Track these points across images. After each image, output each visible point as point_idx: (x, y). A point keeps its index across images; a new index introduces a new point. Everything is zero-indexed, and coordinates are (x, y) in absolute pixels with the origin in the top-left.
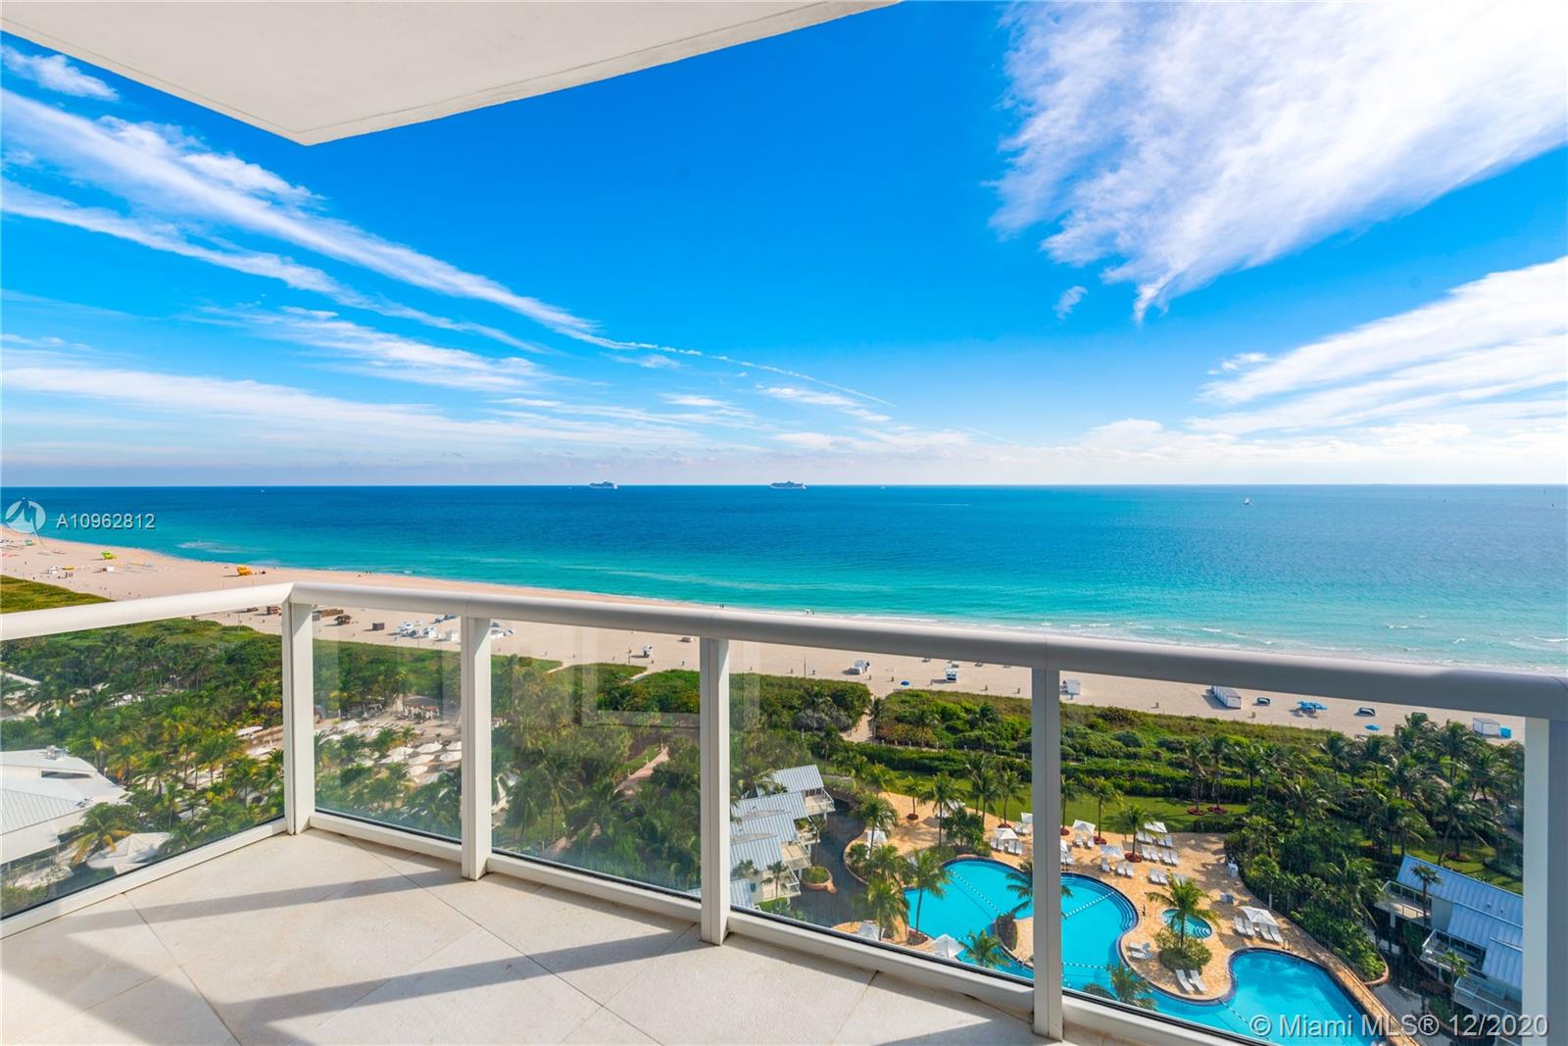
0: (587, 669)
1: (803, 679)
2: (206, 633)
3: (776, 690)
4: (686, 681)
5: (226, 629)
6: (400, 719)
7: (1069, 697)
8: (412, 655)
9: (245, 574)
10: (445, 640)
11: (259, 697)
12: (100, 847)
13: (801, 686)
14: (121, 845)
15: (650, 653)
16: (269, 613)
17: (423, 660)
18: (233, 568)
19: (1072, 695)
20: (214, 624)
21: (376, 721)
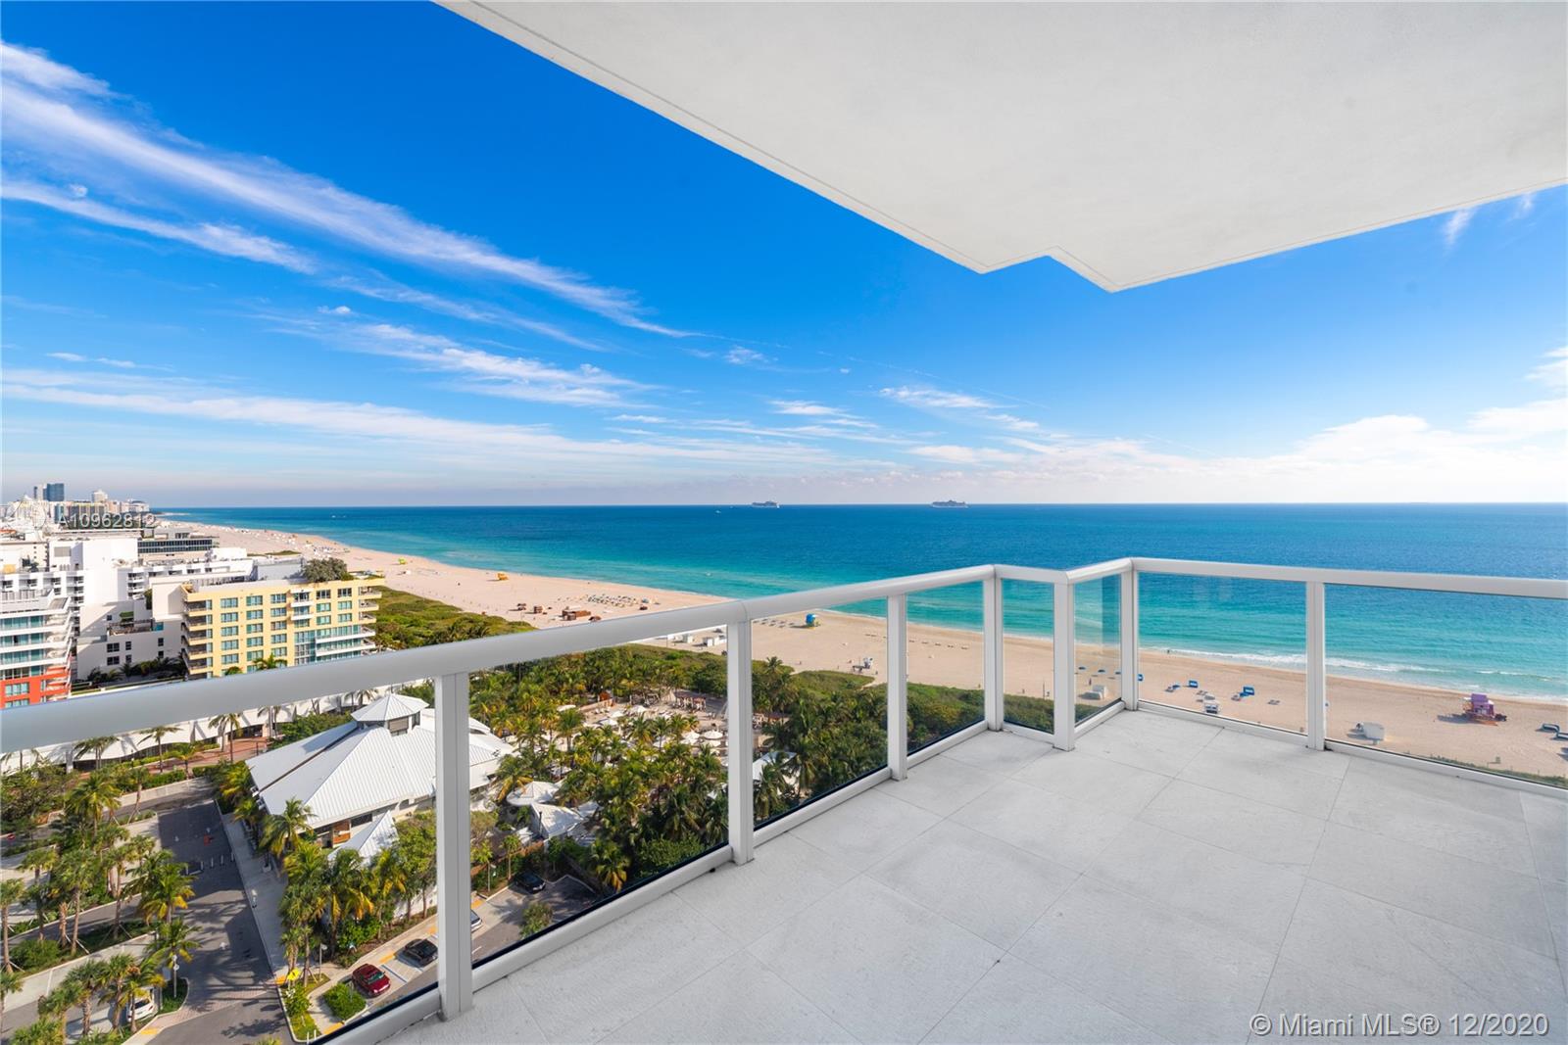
0: (819, 675)
1: (1039, 700)
2: (499, 626)
3: (1016, 708)
4: (920, 694)
5: (510, 624)
6: (674, 708)
7: (1372, 742)
8: (663, 653)
9: (504, 579)
10: (681, 642)
11: (571, 680)
12: (513, 787)
13: (1042, 707)
14: (528, 787)
15: (871, 664)
16: (535, 613)
17: (674, 658)
18: (494, 575)
19: (1375, 740)
20: (501, 619)
21: (657, 708)
